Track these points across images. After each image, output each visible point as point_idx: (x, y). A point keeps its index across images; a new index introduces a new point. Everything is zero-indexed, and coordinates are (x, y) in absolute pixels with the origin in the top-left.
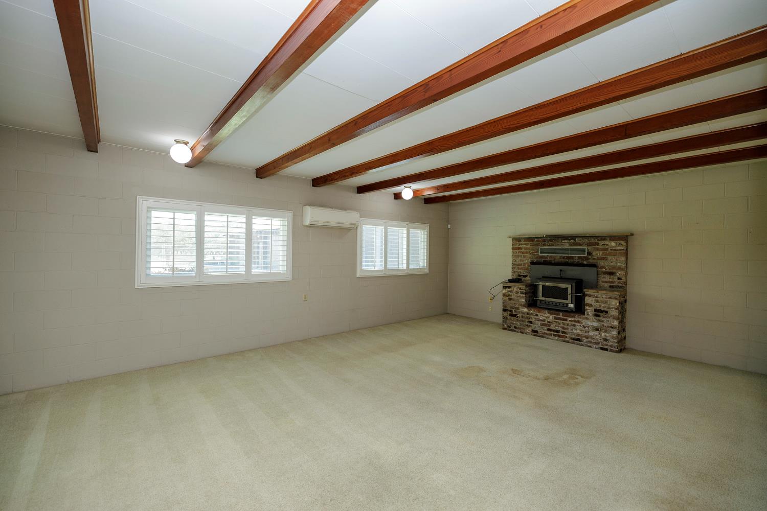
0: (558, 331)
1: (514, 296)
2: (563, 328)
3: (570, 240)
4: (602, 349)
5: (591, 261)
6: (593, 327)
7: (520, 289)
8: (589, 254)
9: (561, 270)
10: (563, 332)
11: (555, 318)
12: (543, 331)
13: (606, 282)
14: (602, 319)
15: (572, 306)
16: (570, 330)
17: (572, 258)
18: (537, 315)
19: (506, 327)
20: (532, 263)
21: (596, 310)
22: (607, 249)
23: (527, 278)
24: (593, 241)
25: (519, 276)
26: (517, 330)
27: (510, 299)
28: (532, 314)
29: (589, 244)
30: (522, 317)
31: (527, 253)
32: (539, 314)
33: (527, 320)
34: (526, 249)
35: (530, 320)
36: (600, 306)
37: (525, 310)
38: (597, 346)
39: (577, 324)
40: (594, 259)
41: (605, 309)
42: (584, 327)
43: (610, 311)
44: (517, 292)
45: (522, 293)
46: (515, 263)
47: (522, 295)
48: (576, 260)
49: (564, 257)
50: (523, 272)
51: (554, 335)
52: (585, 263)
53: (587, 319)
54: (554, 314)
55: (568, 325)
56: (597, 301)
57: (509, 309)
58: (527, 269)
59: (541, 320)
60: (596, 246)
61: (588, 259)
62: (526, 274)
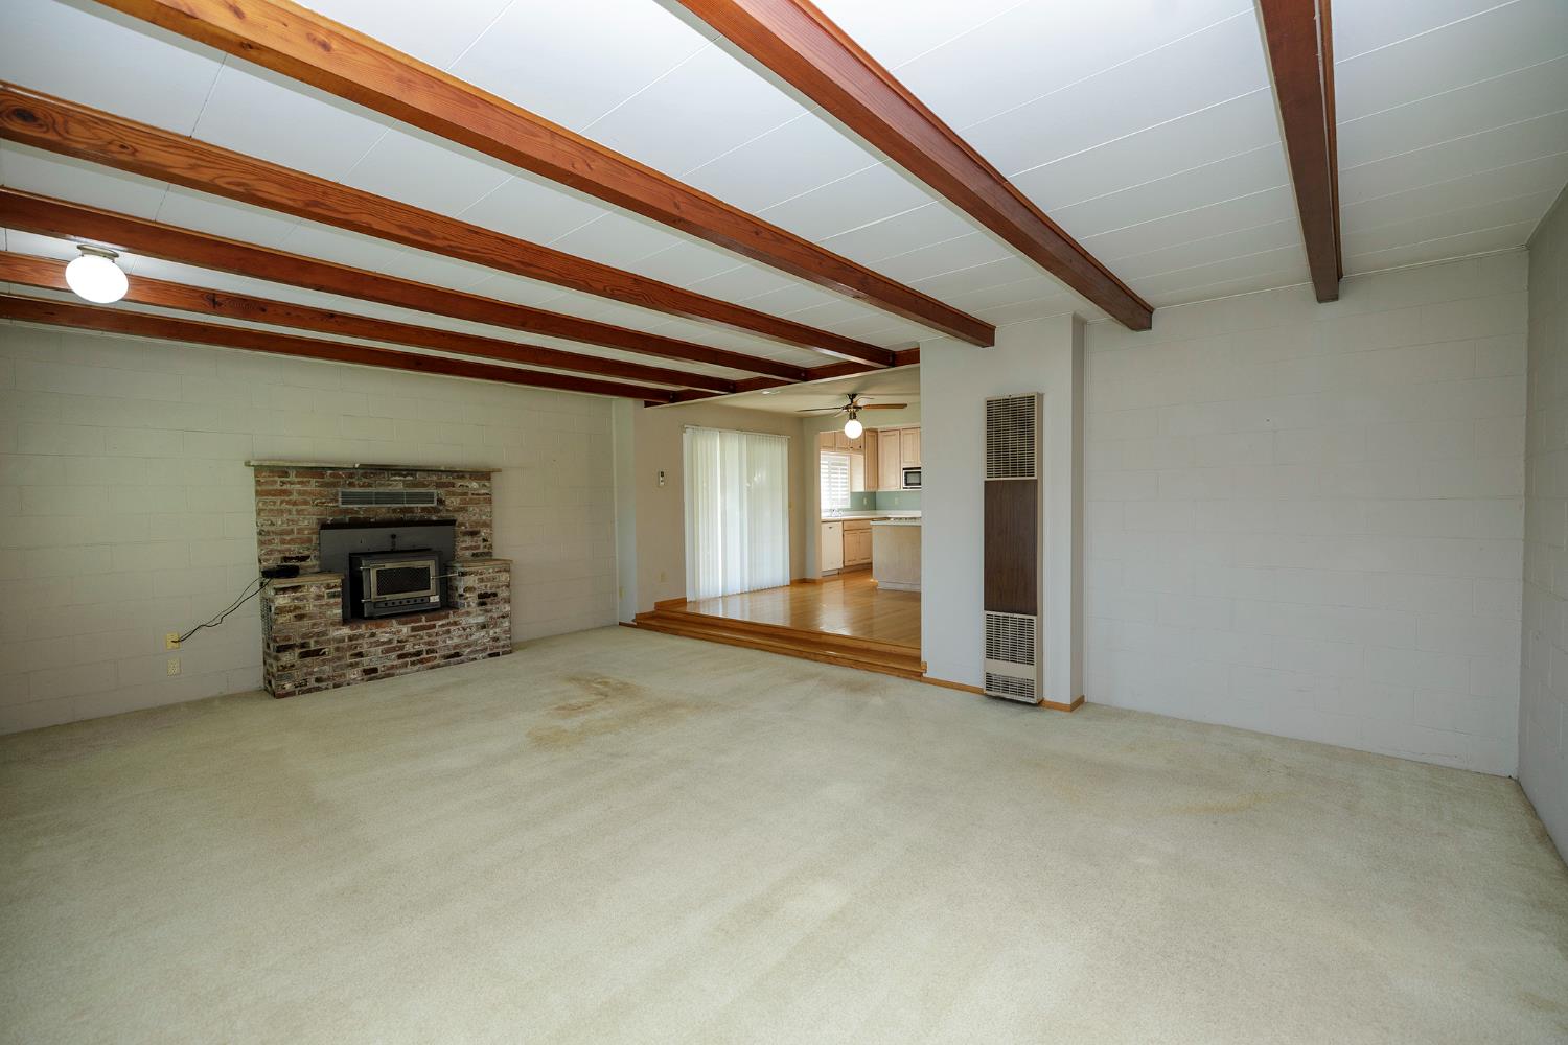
0: (419, 653)
1: (310, 607)
2: (428, 643)
3: (405, 476)
4: (491, 655)
5: (444, 514)
6: (477, 624)
7: (328, 587)
8: (441, 501)
9: (394, 537)
10: (428, 652)
11: (414, 629)
12: (389, 663)
13: (467, 548)
14: (489, 607)
15: (435, 599)
16: (441, 644)
17: (410, 510)
18: (373, 635)
19: (293, 689)
20: (324, 526)
21: (481, 596)
22: (466, 494)
23: (309, 563)
24: (445, 479)
25: (286, 559)
26: (323, 685)
27: (300, 617)
28: (361, 636)
29: (439, 485)
30: (337, 649)
31: (306, 503)
32: (378, 631)
33: (348, 654)
34: (304, 493)
35: (358, 650)
36: (486, 587)
37: (346, 631)
38: (484, 655)
39: (452, 628)
40: (448, 510)
41: (493, 591)
42: (464, 629)
43: (499, 591)
44: (319, 597)
45: (333, 595)
46: (273, 528)
47: (332, 601)
48: (418, 515)
49: (394, 510)
50: (295, 549)
51: (413, 663)
52: (434, 518)
53: (468, 614)
54: (410, 623)
55: (437, 634)
56: (481, 580)
57: (299, 641)
58: (310, 541)
59: (383, 643)
60: (451, 489)
61: (440, 511)
62: (307, 553)
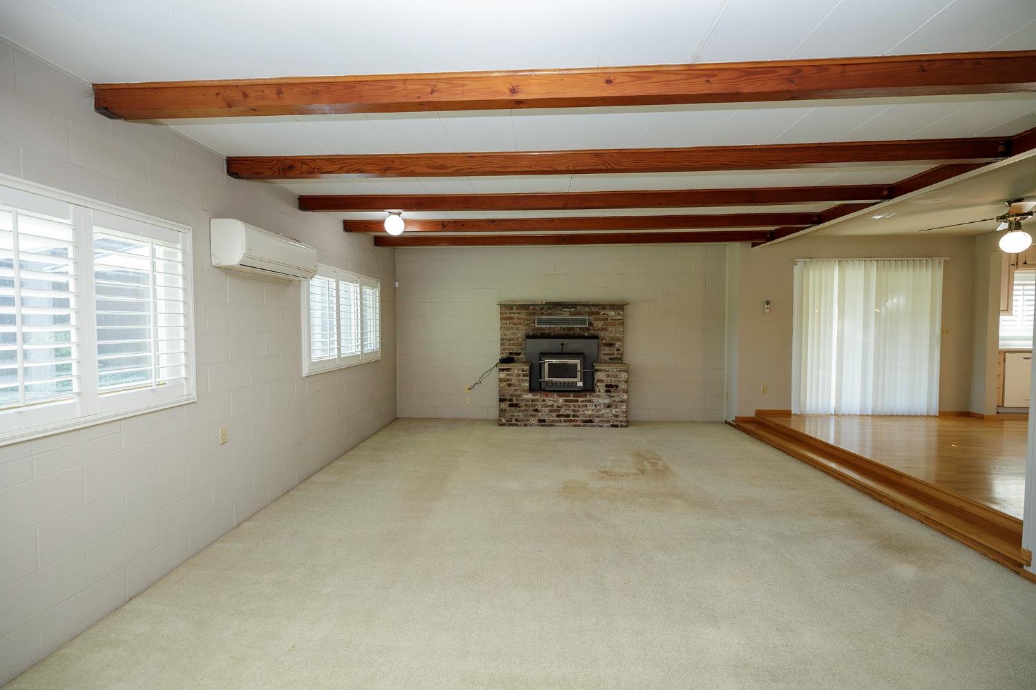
0: (568, 416)
1: (514, 380)
2: (574, 411)
3: (570, 308)
4: (613, 426)
5: (592, 332)
6: (604, 404)
7: (523, 370)
8: (590, 324)
9: (562, 344)
10: (573, 416)
11: (566, 401)
12: (551, 419)
13: (606, 354)
14: (612, 394)
15: (580, 384)
16: (581, 412)
17: (573, 329)
18: (544, 401)
19: (505, 422)
20: (528, 337)
21: (607, 386)
22: (607, 319)
23: (522, 356)
24: (594, 310)
25: (511, 354)
26: (519, 423)
27: (509, 385)
28: (538, 400)
29: (590, 314)
30: (526, 405)
31: (520, 324)
32: (546, 399)
33: (532, 409)
34: (519, 319)
35: (536, 408)
36: (611, 380)
37: (530, 396)
38: (608, 424)
39: (588, 404)
40: (595, 330)
41: (616, 383)
42: (596, 406)
43: (620, 385)
44: (518, 375)
45: (525, 376)
46: (505, 337)
47: (525, 378)
48: (577, 332)
49: (564, 329)
50: (515, 349)
51: (565, 421)
52: (586, 334)
53: (599, 396)
54: (565, 396)
55: (579, 406)
56: (608, 376)
57: (508, 397)
58: (521, 345)
59: (549, 406)
60: (597, 316)
61: (589, 330)
62: (520, 351)
